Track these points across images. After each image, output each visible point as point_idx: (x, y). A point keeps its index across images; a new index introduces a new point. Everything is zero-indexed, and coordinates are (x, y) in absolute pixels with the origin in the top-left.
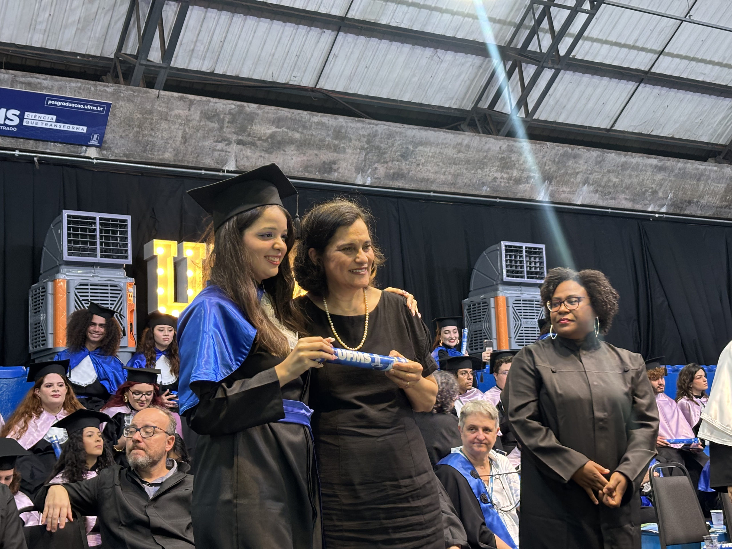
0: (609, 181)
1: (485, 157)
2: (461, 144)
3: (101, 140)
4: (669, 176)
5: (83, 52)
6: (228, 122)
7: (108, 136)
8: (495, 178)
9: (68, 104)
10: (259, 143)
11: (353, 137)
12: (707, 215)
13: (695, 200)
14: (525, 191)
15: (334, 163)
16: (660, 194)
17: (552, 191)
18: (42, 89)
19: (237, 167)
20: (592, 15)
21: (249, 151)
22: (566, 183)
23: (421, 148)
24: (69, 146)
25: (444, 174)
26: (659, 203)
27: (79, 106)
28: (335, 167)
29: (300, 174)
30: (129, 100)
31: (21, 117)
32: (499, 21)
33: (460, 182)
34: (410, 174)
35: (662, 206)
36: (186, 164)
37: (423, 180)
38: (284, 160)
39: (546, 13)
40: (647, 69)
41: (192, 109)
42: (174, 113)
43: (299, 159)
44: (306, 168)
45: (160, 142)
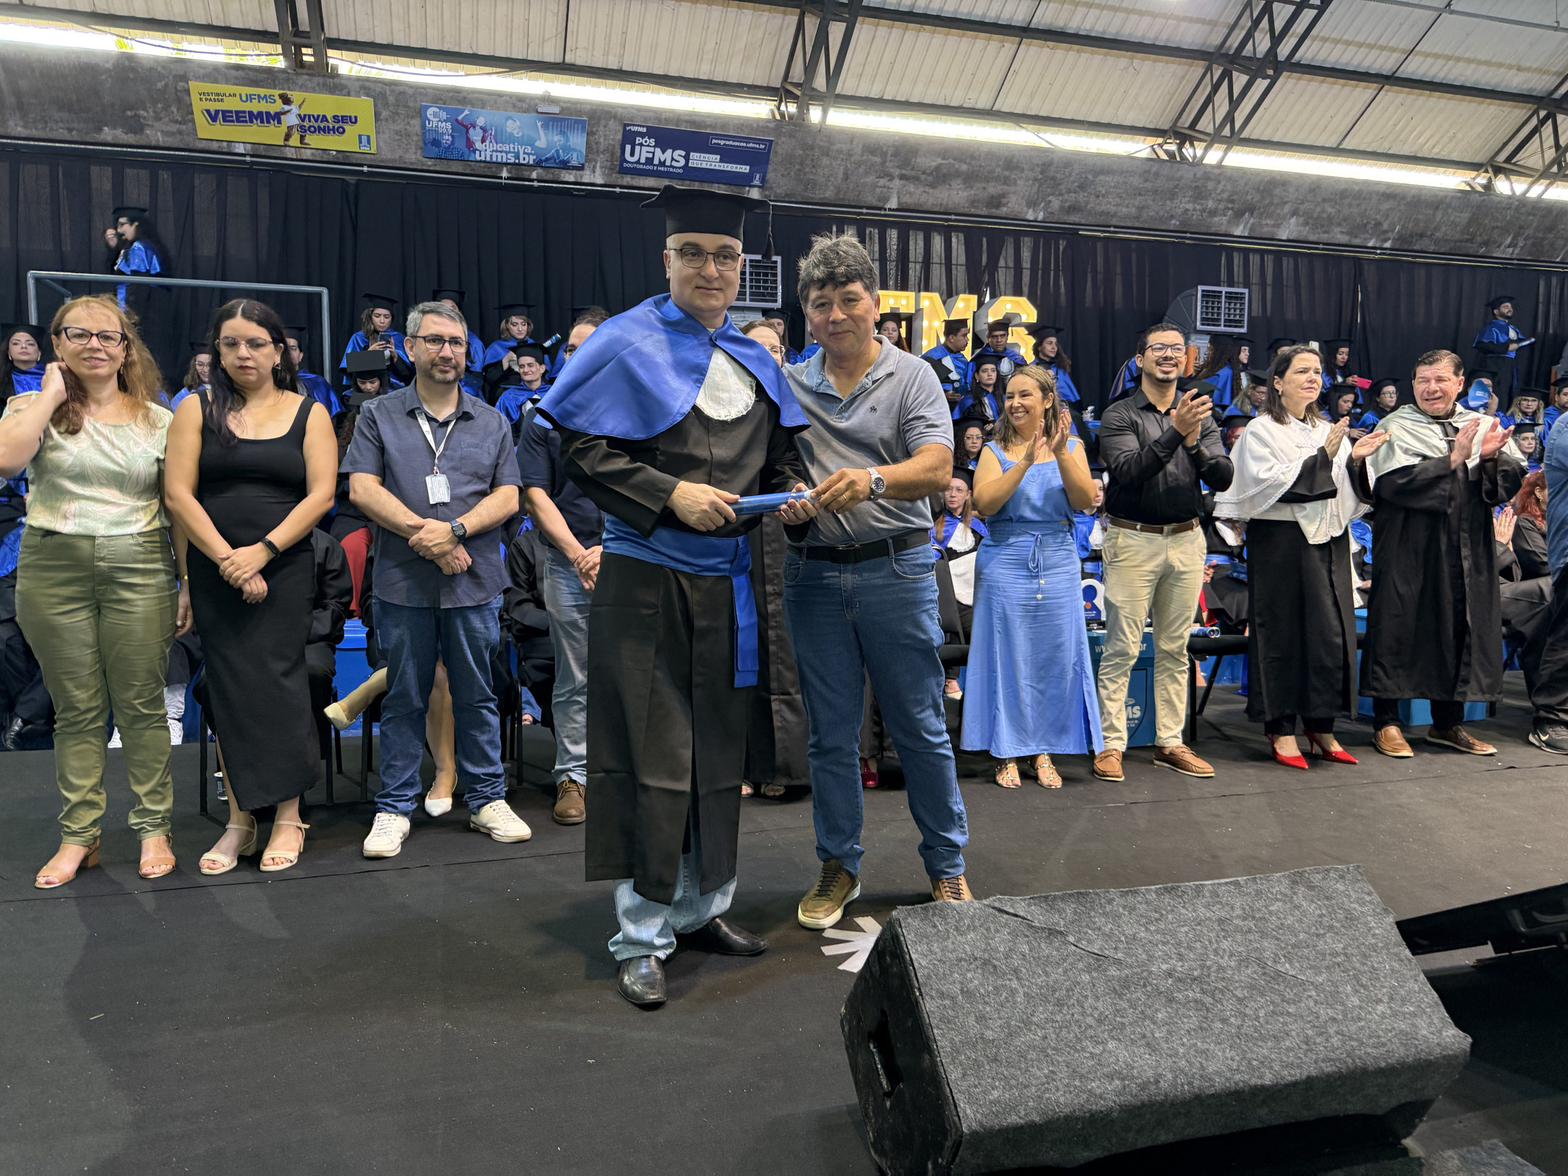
0: (1323, 211)
1: (1176, 187)
2: (1148, 172)
3: (763, 180)
4: (1399, 205)
5: (750, 83)
6: (891, 156)
7: (770, 176)
8: (1187, 210)
9: (731, 143)
10: (923, 177)
11: (1026, 167)
12: (1442, 250)
13: (1429, 233)
14: (1221, 225)
15: (1003, 196)
16: (1385, 227)
17: (1253, 224)
18: (706, 127)
19: (899, 203)
20: (1321, 10)
21: (912, 186)
22: (1269, 216)
23: (1102, 177)
24: (733, 187)
25: (1127, 207)
26: (1382, 237)
27: (742, 144)
28: (1004, 201)
29: (966, 211)
30: (791, 136)
31: (687, 158)
32: (1210, 22)
33: (1145, 215)
34: (1089, 207)
35: (1386, 240)
36: (846, 203)
37: (1102, 213)
38: (949, 196)
39: (1267, 10)
40: (1389, 74)
41: (855, 143)
42: (835, 148)
43: (965, 194)
44: (973, 203)
45: (822, 180)
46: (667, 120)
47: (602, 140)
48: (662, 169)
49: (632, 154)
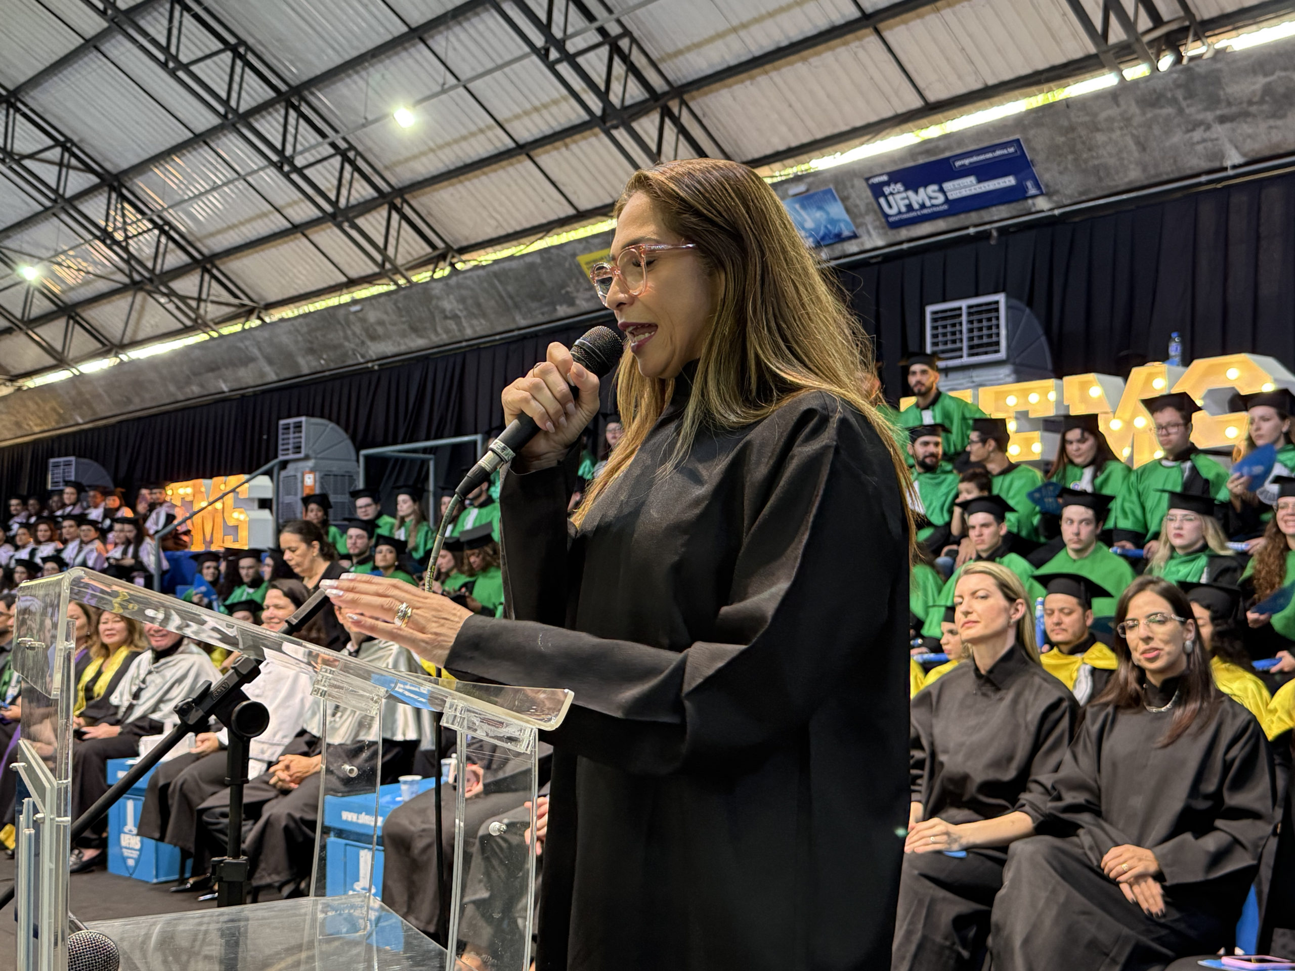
3: (1037, 185)
6: (1185, 99)
7: (1045, 178)
9: (975, 159)
10: (1253, 109)
18: (944, 150)
19: (1243, 155)
21: (1245, 126)
24: (1013, 205)
27: (988, 156)
30: (1038, 125)
31: (942, 190)
41: (1121, 103)
42: (1100, 119)
45: (1112, 161)
46: (902, 159)
47: (858, 202)
48: (925, 211)
49: (890, 206)
